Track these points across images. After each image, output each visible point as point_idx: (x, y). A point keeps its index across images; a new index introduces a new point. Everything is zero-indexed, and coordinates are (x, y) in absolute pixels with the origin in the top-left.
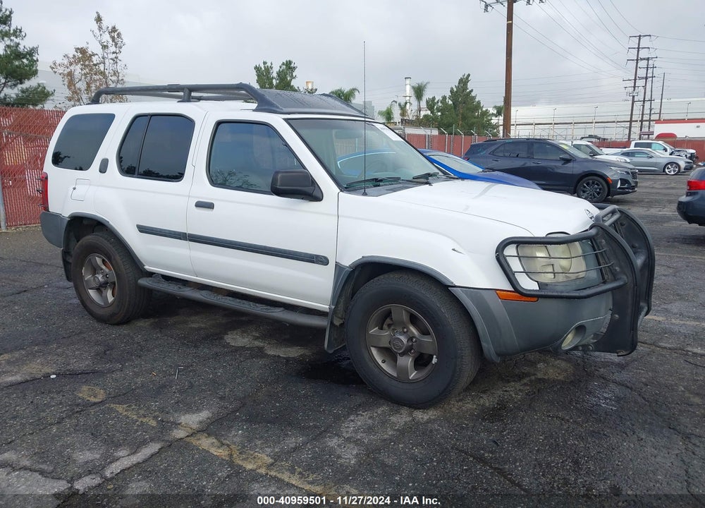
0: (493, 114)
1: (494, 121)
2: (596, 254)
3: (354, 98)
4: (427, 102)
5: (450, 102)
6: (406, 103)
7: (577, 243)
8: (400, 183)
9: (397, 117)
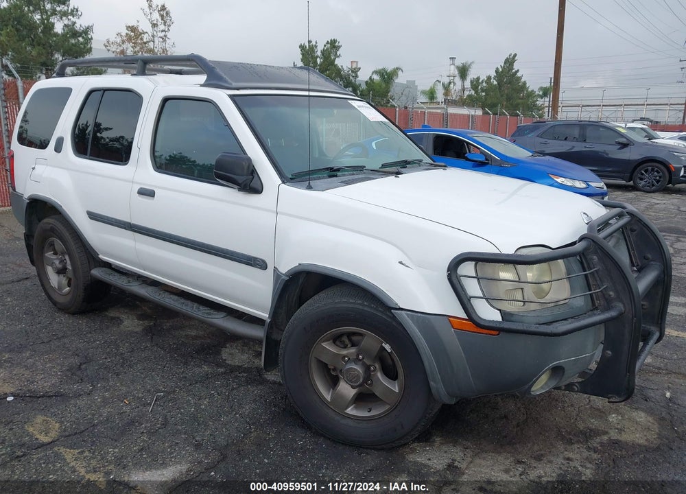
0: (539, 96)
1: (540, 102)
2: (586, 276)
3: (397, 77)
4: (472, 82)
5: (495, 83)
6: (450, 83)
7: (561, 262)
8: (364, 173)
9: (440, 96)
